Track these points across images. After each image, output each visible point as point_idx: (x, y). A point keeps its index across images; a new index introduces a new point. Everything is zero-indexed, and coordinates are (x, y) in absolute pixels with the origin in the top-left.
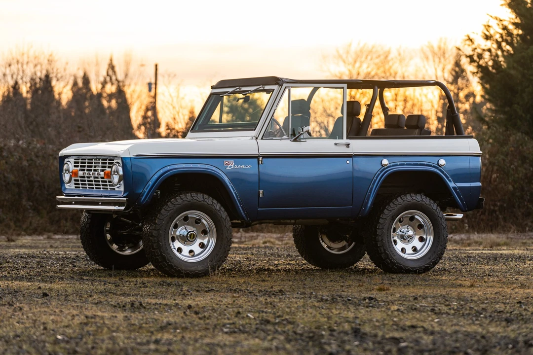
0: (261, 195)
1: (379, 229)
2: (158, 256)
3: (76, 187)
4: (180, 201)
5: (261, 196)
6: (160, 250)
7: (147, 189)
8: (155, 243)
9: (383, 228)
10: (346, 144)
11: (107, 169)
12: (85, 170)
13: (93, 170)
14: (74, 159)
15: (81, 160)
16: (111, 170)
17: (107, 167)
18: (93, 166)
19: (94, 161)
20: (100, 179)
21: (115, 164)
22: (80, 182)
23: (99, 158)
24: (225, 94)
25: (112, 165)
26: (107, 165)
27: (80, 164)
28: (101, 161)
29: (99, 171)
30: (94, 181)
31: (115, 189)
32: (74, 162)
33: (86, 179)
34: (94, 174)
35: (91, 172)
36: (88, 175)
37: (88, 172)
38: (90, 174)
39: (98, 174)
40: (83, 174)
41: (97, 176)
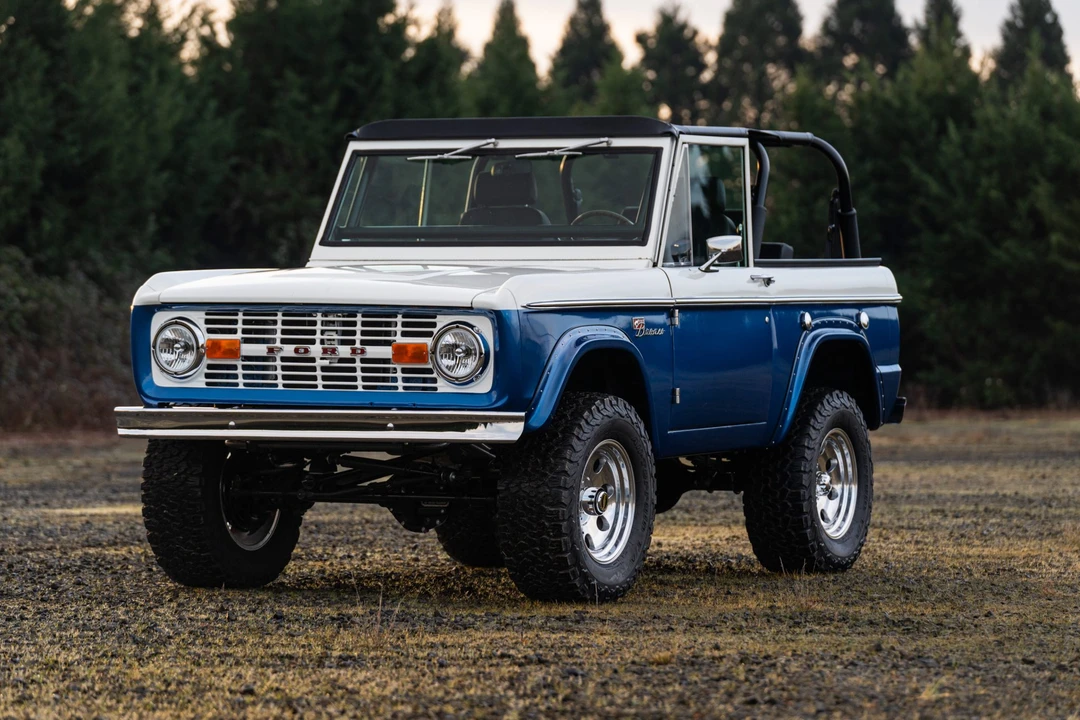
0: (678, 397)
1: (805, 472)
2: (566, 552)
3: (207, 384)
4: (598, 416)
5: (678, 402)
6: (572, 538)
7: (543, 388)
8: (564, 520)
9: (811, 471)
10: (764, 279)
11: (400, 339)
12: (274, 341)
13: (318, 341)
14: (203, 313)
15: (244, 315)
16: (429, 341)
17: (399, 333)
18: (318, 332)
19: (319, 318)
20: (358, 365)
21: (457, 327)
22: (240, 371)
23: (349, 310)
24: (436, 155)
25: (435, 330)
26: (399, 329)
27: (240, 326)
28: (359, 319)
29: (353, 342)
30: (324, 369)
31: (436, 389)
32: (207, 322)
33: (278, 363)
34: (334, 351)
35: (312, 348)
36: (294, 355)
37: (294, 346)
38: (306, 351)
39: (354, 351)
40: (271, 350)
41: (349, 356)
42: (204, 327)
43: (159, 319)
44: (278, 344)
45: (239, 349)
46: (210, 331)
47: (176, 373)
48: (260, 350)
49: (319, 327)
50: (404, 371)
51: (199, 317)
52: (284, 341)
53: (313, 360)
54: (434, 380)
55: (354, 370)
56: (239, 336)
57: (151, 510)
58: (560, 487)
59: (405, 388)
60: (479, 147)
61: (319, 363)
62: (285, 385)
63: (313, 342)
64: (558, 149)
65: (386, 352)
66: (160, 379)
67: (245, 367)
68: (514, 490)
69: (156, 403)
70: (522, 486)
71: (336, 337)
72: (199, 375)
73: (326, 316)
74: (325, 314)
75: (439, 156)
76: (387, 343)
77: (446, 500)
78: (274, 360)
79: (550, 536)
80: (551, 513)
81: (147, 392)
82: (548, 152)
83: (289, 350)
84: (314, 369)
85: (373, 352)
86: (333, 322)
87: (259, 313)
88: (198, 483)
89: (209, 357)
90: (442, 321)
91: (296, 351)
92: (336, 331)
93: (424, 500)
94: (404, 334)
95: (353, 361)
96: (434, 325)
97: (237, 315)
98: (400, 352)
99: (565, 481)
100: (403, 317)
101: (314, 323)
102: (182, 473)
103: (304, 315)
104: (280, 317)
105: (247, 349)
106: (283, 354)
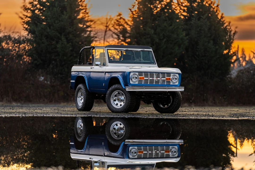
16: (171, 77)
19: (155, 74)
21: (174, 75)
22: (143, 81)
23: (159, 73)
26: (166, 76)
29: (160, 77)
32: (138, 74)
33: (149, 80)
34: (158, 79)
36: (151, 79)
38: (154, 79)
39: (160, 79)
43: (131, 74)
44: (149, 77)
46: (139, 76)
47: (134, 82)
48: (147, 78)
50: (167, 81)
52: (150, 77)
53: (154, 80)
54: (170, 83)
56: (144, 76)
59: (166, 84)
62: (149, 83)
63: (154, 77)
65: (165, 79)
66: (131, 82)
69: (131, 86)
71: (156, 77)
72: (137, 82)
74: (155, 73)
76: (165, 78)
78: (148, 80)
81: (129, 84)
83: (151, 78)
85: (162, 79)
87: (146, 73)
89: (140, 79)
93: (151, 100)
94: (167, 76)
95: (160, 80)
96: (171, 75)
97: (143, 73)
98: (167, 79)
100: (166, 74)
103: (152, 74)
104: (149, 74)
105: (145, 78)
106: (150, 79)
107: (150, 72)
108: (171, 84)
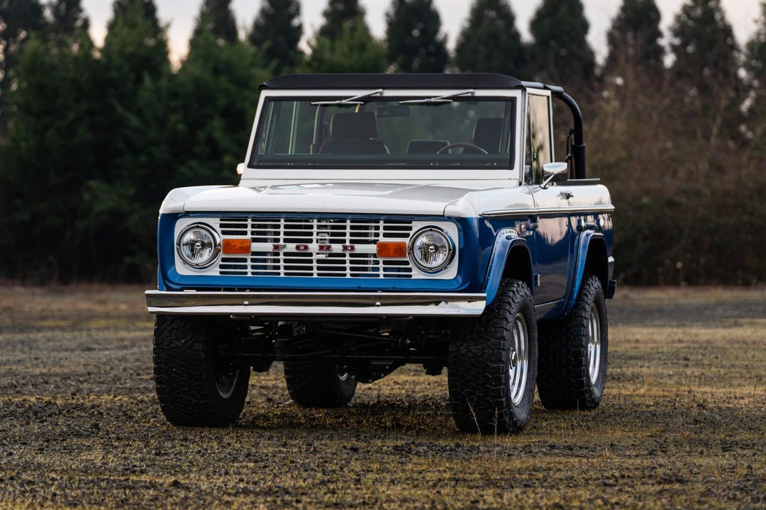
0: (539, 281)
5: (539, 285)
7: (489, 276)
11: (382, 239)
12: (278, 240)
13: (315, 241)
14: (219, 219)
15: (252, 221)
16: (407, 241)
17: (381, 235)
18: (315, 234)
19: (315, 223)
20: (348, 258)
21: (431, 230)
22: (249, 263)
23: (340, 217)
24: (335, 101)
25: (411, 233)
26: (381, 231)
27: (249, 229)
28: (348, 224)
29: (344, 241)
30: (319, 261)
31: (411, 276)
32: (221, 226)
33: (282, 257)
34: (329, 248)
35: (310, 245)
36: (295, 251)
37: (296, 244)
38: (306, 248)
39: (345, 248)
40: (276, 247)
41: (341, 252)
42: (219, 230)
43: (181, 225)
44: (282, 243)
45: (250, 247)
46: (224, 233)
47: (197, 265)
48: (268, 247)
49: (315, 230)
50: (385, 263)
51: (215, 222)
52: (286, 241)
53: (311, 255)
54: (410, 270)
55: (344, 262)
56: (249, 236)
57: (162, 368)
58: (501, 349)
59: (385, 276)
60: (369, 95)
61: (315, 257)
62: (285, 274)
63: (311, 241)
64: (434, 97)
65: (372, 248)
66: (181, 269)
67: (253, 260)
68: (463, 352)
69: (179, 287)
70: (471, 348)
71: (328, 237)
72: (215, 267)
73: (320, 222)
74: (319, 220)
75: (337, 102)
76: (375, 242)
77: (392, 359)
78: (279, 254)
79: (492, 385)
80: (494, 368)
81: (171, 278)
82: (426, 100)
83: (291, 247)
84: (311, 261)
85: (360, 248)
86: (326, 227)
87: (265, 219)
88: (201, 348)
89: (225, 252)
90: (416, 226)
91: (298, 248)
92: (328, 233)
93: (373, 359)
94: (385, 235)
95: (344, 255)
96: (410, 228)
97: (247, 221)
98: (383, 249)
99: (504, 345)
100: (384, 223)
101: (311, 227)
102: (188, 340)
103: (301, 221)
104: (282, 223)
105: (256, 247)
106: (286, 250)
107: (291, 216)
108: (416, 274)
